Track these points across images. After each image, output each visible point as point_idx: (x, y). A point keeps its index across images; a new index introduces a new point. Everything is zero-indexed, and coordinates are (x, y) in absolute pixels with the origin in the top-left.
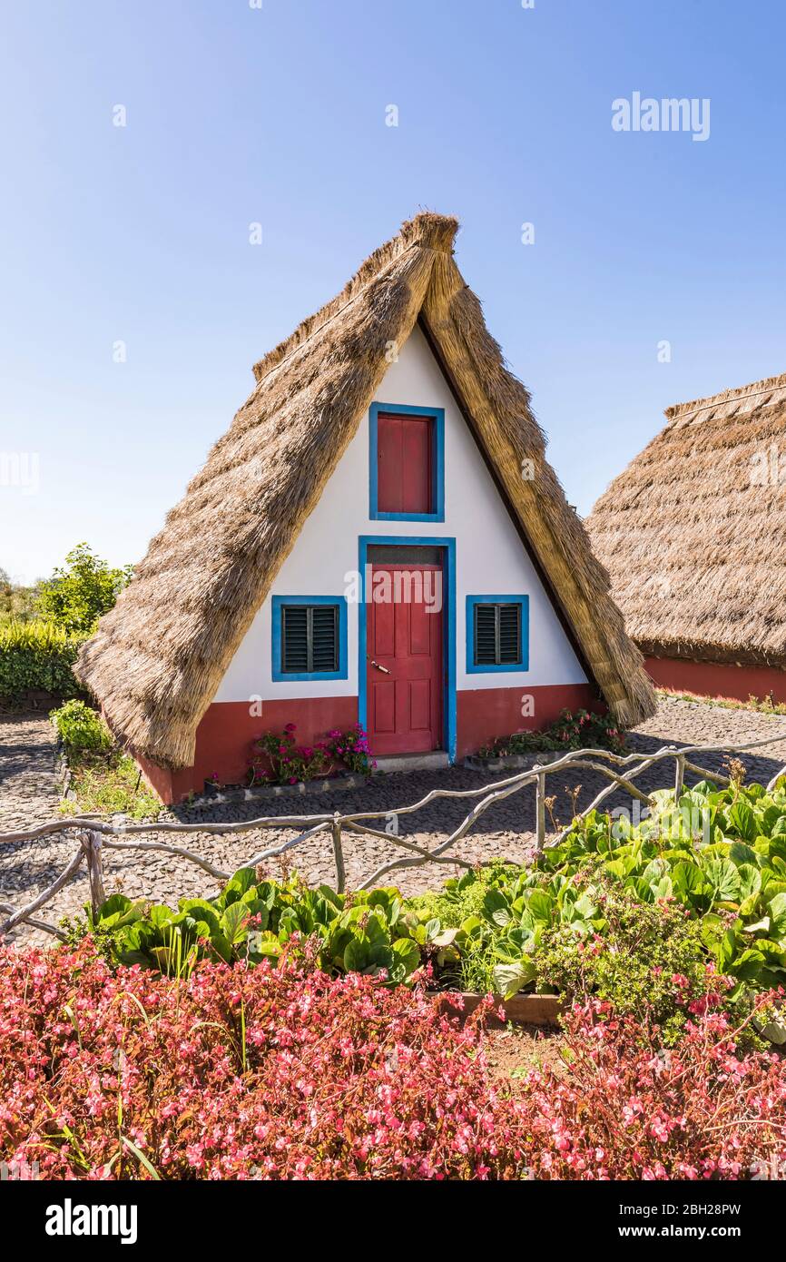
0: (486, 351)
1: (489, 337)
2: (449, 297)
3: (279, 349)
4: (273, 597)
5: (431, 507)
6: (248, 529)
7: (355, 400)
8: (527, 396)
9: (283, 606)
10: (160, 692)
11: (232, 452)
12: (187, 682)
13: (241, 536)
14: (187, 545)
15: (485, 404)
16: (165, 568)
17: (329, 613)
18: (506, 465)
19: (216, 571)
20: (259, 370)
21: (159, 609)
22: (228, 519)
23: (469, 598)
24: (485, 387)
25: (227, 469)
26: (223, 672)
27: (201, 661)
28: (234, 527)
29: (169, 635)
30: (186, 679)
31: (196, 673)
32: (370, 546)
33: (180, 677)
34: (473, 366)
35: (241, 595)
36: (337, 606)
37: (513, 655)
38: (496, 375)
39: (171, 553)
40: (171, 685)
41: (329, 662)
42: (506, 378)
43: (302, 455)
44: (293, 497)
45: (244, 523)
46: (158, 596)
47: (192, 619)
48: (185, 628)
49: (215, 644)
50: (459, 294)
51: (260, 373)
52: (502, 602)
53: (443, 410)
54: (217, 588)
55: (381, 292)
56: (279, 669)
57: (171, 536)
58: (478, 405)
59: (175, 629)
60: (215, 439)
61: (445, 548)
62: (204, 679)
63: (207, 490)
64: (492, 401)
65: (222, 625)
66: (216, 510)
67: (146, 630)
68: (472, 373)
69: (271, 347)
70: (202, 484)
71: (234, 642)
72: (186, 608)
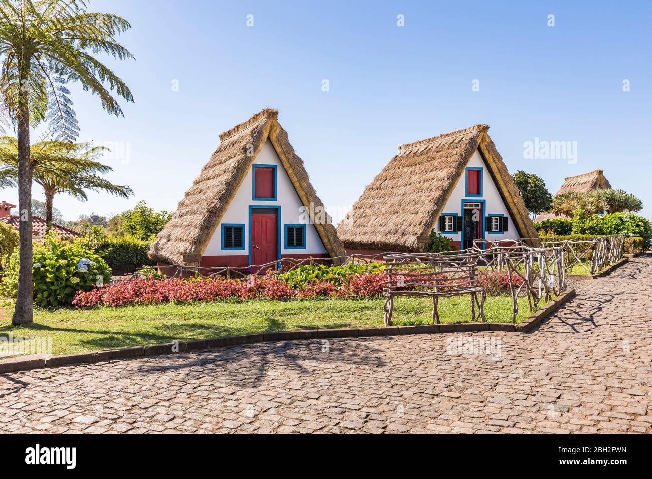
0: (289, 149)
1: (289, 144)
2: (277, 133)
3: (228, 132)
4: (222, 224)
5: (273, 196)
6: (214, 204)
7: (246, 166)
8: (303, 162)
9: (225, 227)
10: (188, 251)
11: (210, 173)
12: (196, 248)
13: (211, 206)
14: (195, 207)
15: (288, 165)
16: (186, 214)
17: (239, 229)
18: (296, 184)
19: (204, 216)
20: (222, 137)
21: (186, 228)
22: (208, 201)
23: (285, 225)
24: (288, 159)
25: (208, 179)
26: (206, 246)
27: (200, 242)
28: (209, 204)
29: (190, 235)
30: (195, 247)
31: (198, 246)
32: (252, 209)
33: (194, 246)
34: (285, 154)
35: (211, 224)
36: (242, 227)
37: (301, 243)
38: (291, 156)
39: (188, 209)
40: (191, 248)
41: (239, 244)
42: (296, 157)
43: (229, 183)
44: (227, 195)
45: (212, 203)
46: (185, 224)
47: (197, 230)
48: (194, 233)
49: (204, 237)
50: (280, 132)
51: (222, 139)
52: (297, 227)
53: (277, 166)
54: (204, 221)
55: (255, 133)
56: (223, 246)
57: (188, 202)
58: (287, 165)
59: (192, 233)
60: (204, 165)
61: (277, 209)
62: (200, 247)
63: (201, 186)
64: (290, 164)
65: (206, 232)
66: (204, 196)
67: (182, 235)
68: (284, 156)
69: (226, 130)
70: (199, 182)
71: (209, 237)
72: (195, 227)
